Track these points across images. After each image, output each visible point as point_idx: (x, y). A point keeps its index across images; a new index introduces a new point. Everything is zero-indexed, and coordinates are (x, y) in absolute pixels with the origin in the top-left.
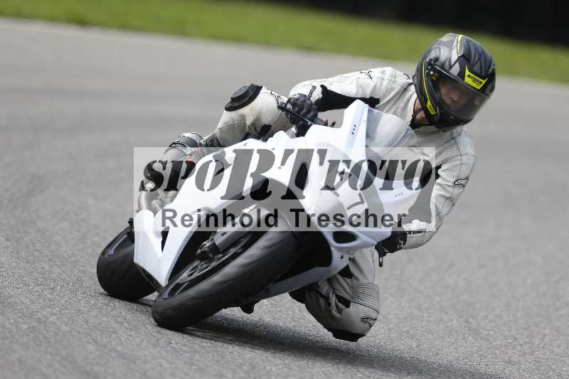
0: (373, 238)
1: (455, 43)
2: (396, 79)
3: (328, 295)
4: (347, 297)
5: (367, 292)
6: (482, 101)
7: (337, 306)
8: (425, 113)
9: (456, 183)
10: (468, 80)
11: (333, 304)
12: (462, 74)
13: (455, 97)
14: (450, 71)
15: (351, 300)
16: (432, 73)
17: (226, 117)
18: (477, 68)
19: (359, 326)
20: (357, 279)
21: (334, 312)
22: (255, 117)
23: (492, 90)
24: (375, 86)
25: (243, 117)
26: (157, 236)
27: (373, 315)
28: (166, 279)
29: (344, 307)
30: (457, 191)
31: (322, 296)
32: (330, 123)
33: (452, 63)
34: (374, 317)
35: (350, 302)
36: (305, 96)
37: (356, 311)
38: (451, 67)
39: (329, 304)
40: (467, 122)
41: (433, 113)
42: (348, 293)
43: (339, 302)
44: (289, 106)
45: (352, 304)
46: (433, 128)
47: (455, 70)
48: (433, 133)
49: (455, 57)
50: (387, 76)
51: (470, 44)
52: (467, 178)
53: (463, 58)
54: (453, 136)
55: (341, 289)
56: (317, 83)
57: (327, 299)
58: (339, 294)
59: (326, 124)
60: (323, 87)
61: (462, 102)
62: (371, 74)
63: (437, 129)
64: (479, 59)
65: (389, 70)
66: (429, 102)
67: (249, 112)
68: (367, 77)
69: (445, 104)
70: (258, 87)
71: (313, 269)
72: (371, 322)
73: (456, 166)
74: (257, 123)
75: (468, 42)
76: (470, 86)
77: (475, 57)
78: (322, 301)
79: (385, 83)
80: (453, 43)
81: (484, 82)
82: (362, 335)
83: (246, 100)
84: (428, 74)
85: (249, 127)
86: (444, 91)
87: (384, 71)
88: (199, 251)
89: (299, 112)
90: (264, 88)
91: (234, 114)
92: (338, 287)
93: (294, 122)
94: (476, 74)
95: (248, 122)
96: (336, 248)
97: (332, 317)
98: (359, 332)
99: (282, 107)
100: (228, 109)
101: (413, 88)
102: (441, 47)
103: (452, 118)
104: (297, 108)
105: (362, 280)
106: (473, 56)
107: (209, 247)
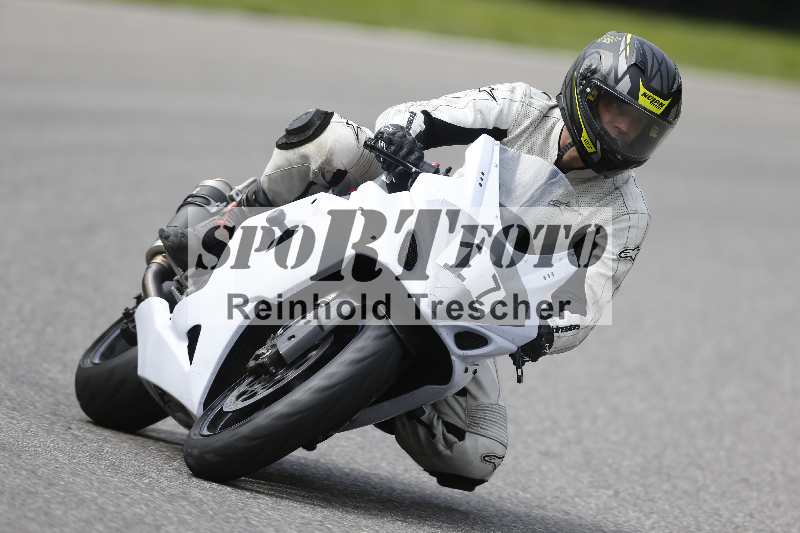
0: (512, 341)
1: (623, 44)
2: (533, 101)
3: (432, 423)
4: (460, 424)
5: (489, 415)
6: (662, 132)
7: (445, 438)
8: (578, 150)
9: (622, 255)
10: (643, 101)
11: (439, 436)
12: (634, 92)
13: (623, 127)
14: (617, 88)
15: (466, 429)
16: (588, 90)
17: (278, 158)
18: (655, 84)
19: (477, 468)
20: (474, 398)
21: (441, 447)
22: (324, 158)
23: (677, 116)
24: (501, 111)
25: (305, 158)
26: (179, 337)
27: (499, 451)
28: (200, 403)
29: (456, 440)
30: (623, 266)
31: (422, 423)
32: (443, 169)
33: (620, 76)
34: (500, 454)
35: (465, 432)
36: (402, 127)
37: (474, 446)
38: (618, 81)
39: (434, 436)
40: (638, 163)
41: (590, 149)
42: (460, 418)
43: (449, 432)
44: (382, 144)
45: (467, 434)
46: (589, 173)
47: (624, 86)
48: (589, 180)
49: (623, 67)
50: (518, 96)
51: (645, 46)
52: (638, 248)
53: (634, 69)
54: (617, 185)
55: (450, 412)
56: (418, 107)
57: (429, 427)
58: (446, 419)
59: (437, 172)
60: (425, 113)
61: (633, 136)
62: (495, 93)
63: (595, 174)
64: (659, 70)
65: (521, 87)
66: (584, 134)
67: (314, 152)
68: (488, 97)
69: (609, 135)
70: (326, 113)
71: (422, 389)
72: (497, 461)
73: (622, 230)
74: (327, 168)
75: (642, 44)
76: (646, 109)
77: (652, 66)
78: (422, 431)
79: (516, 106)
80: (620, 46)
81: (666, 103)
82: (482, 481)
83: (311, 132)
84: (583, 92)
85: (315, 173)
86: (606, 118)
87: (514, 88)
88: (252, 363)
89: (396, 152)
90: (336, 115)
91: (292, 155)
92: (446, 410)
93: (388, 167)
94: (655, 92)
95: (314, 166)
96: (459, 357)
97: (438, 453)
98: (477, 475)
99: (369, 146)
100: (281, 146)
101: (557, 112)
102: (601, 51)
103: (619, 157)
104: (393, 148)
105: (483, 399)
106: (650, 65)
107: (269, 357)
